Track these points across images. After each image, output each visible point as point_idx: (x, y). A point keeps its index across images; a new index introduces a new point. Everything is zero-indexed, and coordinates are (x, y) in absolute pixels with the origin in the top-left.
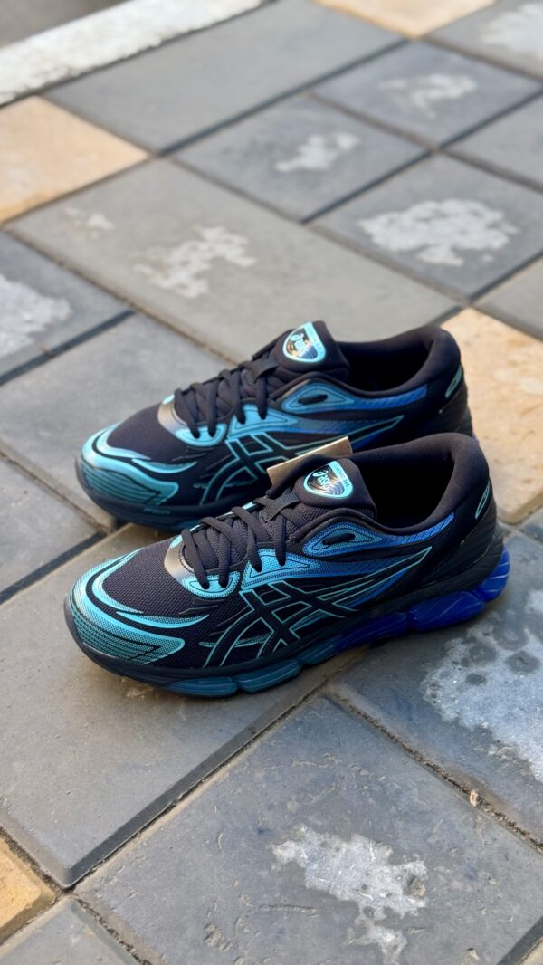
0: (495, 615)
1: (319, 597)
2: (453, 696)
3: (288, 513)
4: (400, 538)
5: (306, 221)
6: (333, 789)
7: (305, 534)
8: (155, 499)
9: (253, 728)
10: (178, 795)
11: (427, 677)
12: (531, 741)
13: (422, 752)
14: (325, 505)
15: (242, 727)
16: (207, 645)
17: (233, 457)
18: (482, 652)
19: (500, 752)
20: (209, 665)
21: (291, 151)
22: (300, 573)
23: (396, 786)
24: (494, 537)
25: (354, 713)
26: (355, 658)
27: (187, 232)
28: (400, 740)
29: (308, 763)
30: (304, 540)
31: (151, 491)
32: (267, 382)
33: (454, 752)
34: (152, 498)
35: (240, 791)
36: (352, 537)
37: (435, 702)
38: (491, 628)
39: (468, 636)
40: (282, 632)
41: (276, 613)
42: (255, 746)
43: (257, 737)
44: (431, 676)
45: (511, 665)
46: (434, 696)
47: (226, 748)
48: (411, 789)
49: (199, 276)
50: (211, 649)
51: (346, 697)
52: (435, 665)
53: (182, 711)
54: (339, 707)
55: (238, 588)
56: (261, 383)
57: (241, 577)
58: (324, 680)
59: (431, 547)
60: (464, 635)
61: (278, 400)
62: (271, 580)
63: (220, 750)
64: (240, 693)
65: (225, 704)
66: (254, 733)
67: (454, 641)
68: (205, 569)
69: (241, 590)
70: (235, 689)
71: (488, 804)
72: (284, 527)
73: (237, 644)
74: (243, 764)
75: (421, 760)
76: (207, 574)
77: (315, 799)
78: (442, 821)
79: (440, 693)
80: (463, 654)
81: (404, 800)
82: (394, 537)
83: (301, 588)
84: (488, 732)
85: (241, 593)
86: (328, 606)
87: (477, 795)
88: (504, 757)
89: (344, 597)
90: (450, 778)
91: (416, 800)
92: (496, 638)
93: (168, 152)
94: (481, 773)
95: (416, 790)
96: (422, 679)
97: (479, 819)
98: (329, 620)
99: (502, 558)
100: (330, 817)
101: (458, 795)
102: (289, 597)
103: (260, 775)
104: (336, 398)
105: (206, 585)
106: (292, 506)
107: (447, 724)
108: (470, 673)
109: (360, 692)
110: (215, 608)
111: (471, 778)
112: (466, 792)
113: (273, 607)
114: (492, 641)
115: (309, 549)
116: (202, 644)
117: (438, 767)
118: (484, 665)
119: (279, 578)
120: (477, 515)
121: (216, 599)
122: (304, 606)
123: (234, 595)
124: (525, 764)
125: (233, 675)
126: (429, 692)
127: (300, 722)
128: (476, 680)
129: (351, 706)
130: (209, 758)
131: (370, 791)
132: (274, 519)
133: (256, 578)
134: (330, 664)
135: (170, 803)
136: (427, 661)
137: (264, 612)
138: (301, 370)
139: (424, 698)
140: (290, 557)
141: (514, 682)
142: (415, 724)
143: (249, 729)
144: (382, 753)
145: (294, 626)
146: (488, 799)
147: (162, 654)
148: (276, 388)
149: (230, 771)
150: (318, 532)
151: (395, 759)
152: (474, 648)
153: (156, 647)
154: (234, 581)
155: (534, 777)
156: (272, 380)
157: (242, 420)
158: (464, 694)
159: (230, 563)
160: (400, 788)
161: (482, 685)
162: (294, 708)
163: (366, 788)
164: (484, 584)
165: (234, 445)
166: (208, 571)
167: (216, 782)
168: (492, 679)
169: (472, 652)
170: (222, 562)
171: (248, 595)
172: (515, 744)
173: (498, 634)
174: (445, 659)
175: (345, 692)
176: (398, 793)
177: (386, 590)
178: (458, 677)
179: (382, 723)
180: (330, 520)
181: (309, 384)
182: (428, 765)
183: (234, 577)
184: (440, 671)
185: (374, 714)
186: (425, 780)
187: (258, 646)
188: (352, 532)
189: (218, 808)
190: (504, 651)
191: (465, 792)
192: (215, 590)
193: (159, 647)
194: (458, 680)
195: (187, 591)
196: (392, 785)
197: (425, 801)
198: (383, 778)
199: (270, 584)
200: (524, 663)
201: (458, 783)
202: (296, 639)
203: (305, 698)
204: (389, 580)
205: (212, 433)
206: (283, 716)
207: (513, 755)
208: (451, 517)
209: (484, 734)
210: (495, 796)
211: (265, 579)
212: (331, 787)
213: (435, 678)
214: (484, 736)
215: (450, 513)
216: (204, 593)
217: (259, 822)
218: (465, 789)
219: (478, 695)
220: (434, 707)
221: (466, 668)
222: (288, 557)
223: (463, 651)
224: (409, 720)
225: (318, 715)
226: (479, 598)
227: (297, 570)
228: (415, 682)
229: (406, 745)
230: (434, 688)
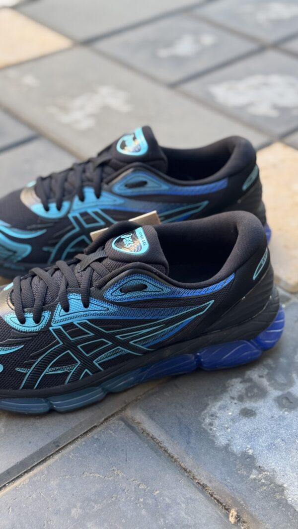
0: (270, 361)
1: (118, 337)
2: (226, 426)
3: (96, 265)
4: (187, 291)
5: (173, 86)
6: (114, 499)
7: (106, 283)
8: (13, 257)
9: (57, 442)
11: (208, 408)
12: (288, 468)
13: (194, 471)
14: (126, 260)
15: (48, 441)
16: (22, 370)
17: (74, 228)
18: (256, 391)
19: (260, 476)
20: (23, 388)
21: (169, 44)
22: (100, 314)
23: (167, 500)
24: (271, 297)
25: (143, 435)
26: (153, 389)
27: (88, 88)
28: (178, 460)
29: (97, 475)
30: (105, 287)
31: (9, 250)
32: (103, 171)
33: (221, 473)
34: (10, 256)
35: (34, 496)
36: (146, 287)
37: (211, 429)
38: (266, 372)
39: (246, 377)
40: (87, 363)
41: (81, 347)
42: (56, 457)
43: (60, 450)
44: (211, 407)
45: (278, 403)
46: (211, 424)
47: (31, 457)
48: (179, 504)
49: (91, 116)
50: (26, 374)
51: (139, 421)
52: (216, 399)
53: (2, 424)
54: (132, 429)
55: (49, 324)
56: (98, 171)
57: (52, 315)
58: (124, 405)
59: (213, 301)
60: (242, 376)
61: (111, 184)
62: (78, 319)
63: (26, 458)
64: (52, 412)
65: (38, 421)
66: (58, 446)
67: (234, 380)
68: (24, 308)
69: (52, 326)
70: (48, 409)
71: (244, 522)
72: (91, 277)
73: (48, 371)
74: (42, 473)
75: (194, 478)
76: (24, 312)
77: (96, 507)
79: (216, 422)
80: (240, 391)
81: (172, 514)
82: (182, 290)
83: (101, 328)
84: (252, 458)
85: (51, 329)
87: (236, 513)
88: (263, 481)
89: (140, 338)
90: (216, 496)
91: (183, 514)
92: (269, 380)
93: (88, 42)
94: (241, 494)
95: (183, 505)
96: (203, 410)
98: (127, 357)
99: (277, 316)
101: (218, 512)
102: (92, 334)
103: (54, 483)
104: (155, 185)
105: (23, 321)
106: (100, 260)
107: (219, 449)
108: (243, 407)
109: (151, 417)
110: (29, 340)
111: (232, 498)
113: (79, 342)
114: (265, 382)
115: (109, 295)
116: (17, 369)
117: (206, 486)
118: (256, 401)
119: (83, 318)
120: (254, 277)
121: (30, 332)
122: (104, 343)
123: (46, 331)
124: (280, 489)
125: (46, 396)
126: (208, 421)
127: (97, 439)
128: (248, 413)
129: (142, 429)
130: (15, 465)
131: (144, 503)
132: (84, 270)
133: (65, 317)
134: (130, 392)
136: (210, 395)
137: (73, 346)
138: (129, 161)
139: (203, 425)
140: (93, 301)
141: (279, 417)
142: (191, 448)
143: (54, 443)
144: (160, 471)
145: (97, 359)
146: (245, 517)
148: (109, 175)
150: (117, 281)
151: (170, 477)
152: (250, 387)
154: (46, 319)
155: (286, 500)
156: (108, 169)
157: (82, 199)
158: (237, 424)
159: (44, 303)
160: (170, 502)
161: (252, 418)
162: (95, 427)
163: (141, 500)
164: (261, 336)
165: (75, 218)
166: (26, 310)
168: (261, 413)
169: (248, 390)
170: (38, 302)
171: (57, 331)
172: (274, 470)
173: (270, 377)
174: (224, 394)
175: (138, 416)
176: (168, 506)
177: (177, 333)
178: (233, 410)
179: (166, 445)
180: (127, 271)
181: (134, 171)
182: (199, 483)
183: (46, 315)
184: (219, 404)
185: (159, 437)
186: (193, 497)
187: (67, 374)
188: (145, 283)
189: (13, 510)
190: (274, 391)
191: (227, 509)
192: (30, 325)
194: (233, 412)
195: (8, 325)
196: (164, 500)
197: (190, 516)
198: (158, 492)
199: (75, 323)
200: (287, 402)
201: (222, 501)
202: (100, 370)
203: (106, 420)
204: (177, 327)
205: (59, 208)
207: (271, 479)
208: (232, 277)
209: (248, 460)
210: (251, 515)
211: (72, 318)
212: (112, 497)
213: (213, 410)
214: (249, 461)
215: (231, 274)
216: (20, 327)
217: (44, 525)
218: (227, 507)
219: (248, 426)
220: (209, 434)
221: (241, 403)
222: (91, 301)
223: (240, 389)
224: (188, 444)
225: (113, 434)
226: (257, 348)
227: (99, 312)
228: (197, 412)
229: (182, 465)
230: (212, 418)
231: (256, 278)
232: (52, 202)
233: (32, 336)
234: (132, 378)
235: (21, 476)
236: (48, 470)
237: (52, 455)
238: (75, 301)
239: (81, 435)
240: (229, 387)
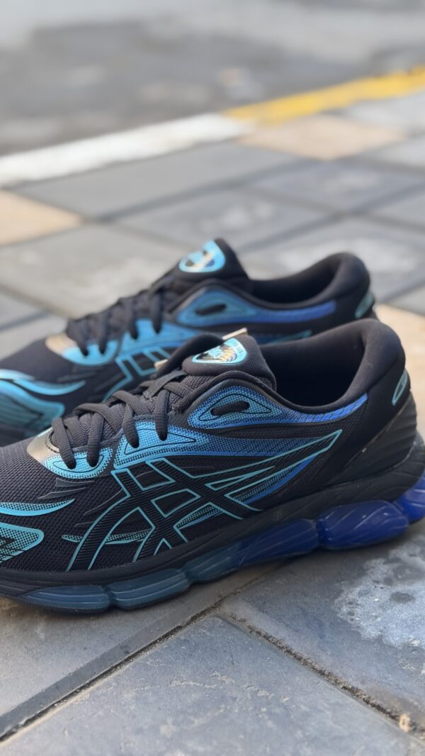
2: (374, 614)
3: (173, 386)
4: (305, 415)
6: (221, 711)
7: (190, 403)
8: (38, 422)
9: (126, 646)
10: (21, 719)
11: (343, 595)
13: (336, 672)
14: (214, 372)
15: (113, 645)
16: (71, 539)
17: (124, 377)
18: (408, 572)
20: (70, 570)
22: (184, 449)
23: (303, 708)
25: (253, 633)
28: (310, 661)
29: (192, 683)
30: (188, 410)
31: (33, 412)
32: (162, 298)
33: (378, 671)
34: (34, 420)
35: (101, 713)
36: (247, 405)
37: (352, 620)
38: (418, 550)
39: (391, 557)
40: (165, 528)
41: (157, 502)
43: (130, 657)
44: (347, 594)
46: (351, 614)
48: (322, 712)
50: (77, 544)
51: (243, 617)
52: (352, 584)
53: (41, 629)
54: (234, 626)
55: (110, 467)
56: (156, 299)
57: (114, 454)
58: (218, 600)
59: (341, 431)
60: (385, 555)
61: (175, 313)
62: (152, 456)
63: (81, 668)
64: (113, 609)
65: (94, 622)
66: (127, 652)
67: (374, 561)
68: (72, 447)
69: (114, 469)
70: (107, 603)
72: (167, 400)
73: (108, 539)
75: (337, 682)
76: (73, 452)
77: (197, 722)
78: (363, 748)
79: (358, 611)
80: (387, 574)
81: (313, 724)
82: (297, 414)
83: (185, 470)
84: (419, 650)
85: (113, 473)
86: (219, 498)
87: (409, 719)
89: (239, 488)
90: (374, 702)
91: (330, 723)
92: (424, 559)
94: (413, 693)
95: (329, 713)
96: (336, 597)
97: (413, 745)
98: (221, 521)
100: (215, 743)
102: (172, 481)
103: (128, 696)
104: (237, 309)
105: (71, 464)
106: (178, 379)
107: (368, 642)
108: (394, 591)
109: (261, 610)
110: (82, 491)
111: (400, 700)
112: (395, 718)
113: (153, 494)
114: (420, 561)
115: (195, 420)
116: (65, 537)
117: (358, 690)
118: (410, 584)
119: (159, 455)
120: (394, 401)
121: (83, 480)
123: (106, 478)
125: (104, 583)
126: (345, 609)
127: (185, 640)
128: (403, 598)
129: (249, 627)
130: (66, 678)
132: (156, 395)
133: (132, 455)
134: (225, 583)
135: (8, 729)
136: (342, 580)
137: (141, 499)
138: (198, 279)
139: (339, 615)
140: (172, 430)
142: (327, 642)
143: (121, 648)
144: (286, 673)
145: (179, 522)
146: (423, 723)
147: (16, 550)
148: (170, 301)
149: (91, 693)
150: (206, 399)
151: (303, 678)
152: (399, 568)
153: (10, 540)
154: (105, 459)
156: (169, 295)
157: (135, 335)
158: (389, 611)
159: (102, 438)
160: (308, 710)
161: (410, 603)
162: (180, 628)
163: (264, 710)
164: (408, 495)
165: (127, 363)
166: (75, 449)
167: (72, 704)
168: (422, 597)
169: (397, 572)
170: (93, 438)
171: (123, 476)
174: (364, 578)
175: (243, 610)
176: (306, 716)
177: (293, 480)
178: (380, 595)
179: (288, 643)
180: (220, 384)
181: (208, 291)
182: (345, 687)
183: (106, 453)
184: (358, 589)
185: (277, 634)
186: (341, 702)
187: (136, 544)
188: (246, 400)
189: (70, 733)
191: (393, 718)
192: (83, 469)
193: (13, 540)
194: (380, 598)
195: (50, 472)
196: (298, 707)
197: (340, 725)
198: (287, 699)
199: (148, 463)
201: (384, 706)
202: (184, 542)
203: (194, 619)
204: (291, 470)
205: (103, 350)
206: (166, 636)
208: (364, 399)
209: (414, 653)
211: (143, 456)
212: (220, 709)
213: (351, 596)
215: (362, 394)
216: (69, 473)
217: (121, 748)
218: (393, 714)
219: (405, 613)
220: (350, 624)
221: (390, 587)
222: (170, 431)
223: (385, 571)
224: (321, 638)
225: (208, 634)
227: (181, 446)
228: (328, 600)
229: (317, 666)
230: (351, 606)
231: (397, 403)
232: (92, 344)
233: (86, 485)
235: (76, 693)
236: (117, 682)
237: (119, 665)
238: (147, 432)
239: (160, 639)
240: (368, 569)
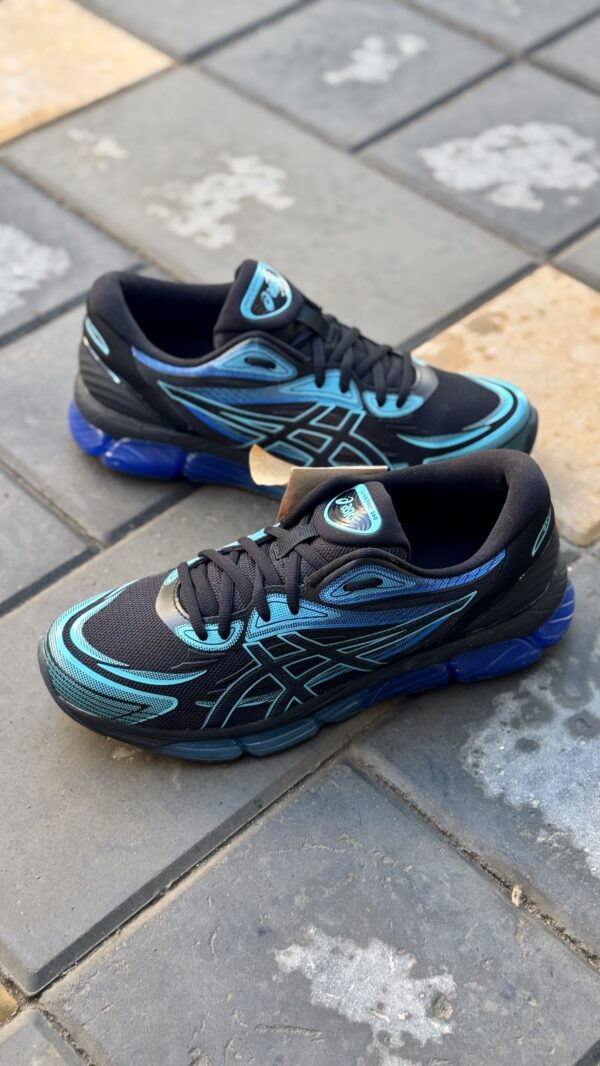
0: (555, 663)
1: (340, 650)
2: (498, 766)
3: (304, 549)
4: (439, 581)
5: (356, 149)
6: (350, 880)
7: (323, 578)
9: (259, 801)
10: (168, 882)
11: (470, 741)
12: (589, 825)
13: (457, 834)
14: (348, 542)
15: (246, 799)
16: (204, 705)
18: (536, 710)
19: (550, 839)
20: (207, 726)
21: (343, 59)
22: (315, 623)
23: (425, 878)
24: (555, 572)
25: (379, 784)
26: (386, 713)
27: (213, 164)
28: (433, 819)
29: (323, 847)
30: (321, 584)
33: (496, 837)
35: (239, 880)
36: (380, 582)
37: (476, 773)
38: (549, 680)
39: (521, 690)
40: (296, 688)
41: (288, 668)
42: (261, 822)
43: (263, 811)
44: (474, 739)
45: (571, 728)
46: (476, 765)
47: (226, 825)
48: (442, 883)
49: (224, 220)
50: (210, 709)
51: (371, 763)
52: (480, 724)
53: (176, 777)
54: (363, 776)
55: (242, 639)
57: (245, 626)
58: (346, 741)
59: (476, 592)
60: (515, 688)
62: (283, 630)
63: (219, 827)
64: (246, 756)
65: (227, 771)
66: (260, 806)
67: (503, 695)
68: (203, 616)
69: (246, 642)
70: (240, 753)
71: (533, 903)
72: (299, 568)
73: (241, 703)
74: (244, 846)
75: (457, 844)
76: (204, 623)
77: (328, 892)
78: (477, 924)
79: (483, 762)
80: (514, 713)
81: (433, 897)
82: (431, 581)
83: (317, 641)
84: (538, 812)
85: (245, 645)
86: (350, 660)
87: (520, 892)
88: (555, 845)
89: (371, 650)
90: (490, 869)
91: (448, 896)
92: (555, 693)
93: (195, 57)
94: (527, 865)
95: (447, 884)
96: (464, 742)
97: (522, 922)
98: (352, 675)
99: (565, 597)
100: (344, 916)
101: (497, 891)
102: (303, 650)
103: (264, 861)
105: (203, 636)
106: (309, 541)
107: (490, 802)
108: (520, 737)
109: (389, 758)
110: (214, 663)
111: (514, 871)
112: (509, 887)
113: (284, 662)
114: (549, 696)
115: (327, 595)
116: (198, 703)
117: (476, 855)
118: (538, 727)
119: (290, 629)
120: (534, 552)
121: (215, 652)
122: (319, 660)
123: (237, 647)
124: (580, 855)
125: (237, 737)
126: (470, 760)
127: (315, 794)
128: (528, 746)
129: (377, 775)
130: (205, 838)
131: (393, 884)
132: (287, 555)
133: (264, 628)
135: (157, 893)
136: (471, 720)
137: (276, 668)
139: (464, 767)
140: (304, 604)
141: (573, 749)
142: (451, 801)
143: (255, 802)
144: (410, 837)
145: (310, 681)
146: (533, 897)
147: (151, 714)
149: (230, 855)
150: (338, 576)
151: (425, 844)
152: (528, 705)
153: (144, 706)
154: (237, 632)
155: (589, 871)
158: (513, 763)
159: (233, 609)
160: (429, 881)
161: (534, 752)
162: (309, 775)
163: (389, 880)
164: (542, 630)
166: (206, 619)
167: (213, 868)
168: (546, 745)
169: (526, 710)
170: (223, 608)
171: (254, 648)
172: (569, 830)
173: (557, 688)
174: (491, 718)
175: (369, 756)
176: (427, 887)
177: (425, 639)
178: (506, 742)
179: (413, 798)
180: (353, 562)
182: (465, 851)
183: (237, 626)
184: (485, 733)
185: (403, 786)
186: (459, 872)
187: (267, 705)
188: (379, 577)
189: (213, 901)
190: (563, 710)
191: (507, 887)
192: (215, 642)
193: (148, 706)
194: (505, 745)
195: (181, 641)
196: (420, 878)
197: (458, 899)
198: (410, 867)
199: (279, 636)
200: (583, 726)
201: (500, 875)
202: (313, 696)
203: (323, 764)
204: (423, 631)
206: (297, 785)
207: (566, 842)
208: (502, 556)
209: (532, 816)
210: (543, 895)
211: (274, 630)
212: (348, 877)
213: (478, 743)
214: (533, 817)
215: (501, 551)
216: (200, 645)
217: (260, 920)
218: (507, 884)
219: (529, 765)
220: (475, 779)
221: (516, 731)
222: (302, 605)
223: (514, 709)
224: (445, 796)
225: (337, 786)
226: (536, 646)
227: (313, 620)
228: (454, 747)
229: (440, 826)
230: (476, 755)
231: (537, 553)
233: (218, 657)
234: (356, 703)
235: (215, 851)
236: (252, 843)
237: (254, 819)
238: (278, 605)
239: (291, 789)
240: (497, 706)
